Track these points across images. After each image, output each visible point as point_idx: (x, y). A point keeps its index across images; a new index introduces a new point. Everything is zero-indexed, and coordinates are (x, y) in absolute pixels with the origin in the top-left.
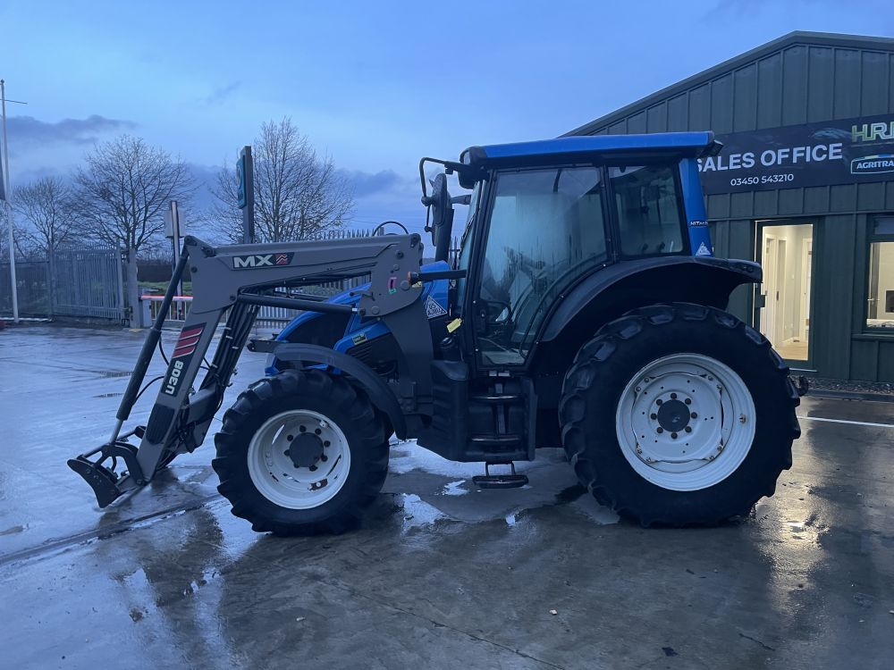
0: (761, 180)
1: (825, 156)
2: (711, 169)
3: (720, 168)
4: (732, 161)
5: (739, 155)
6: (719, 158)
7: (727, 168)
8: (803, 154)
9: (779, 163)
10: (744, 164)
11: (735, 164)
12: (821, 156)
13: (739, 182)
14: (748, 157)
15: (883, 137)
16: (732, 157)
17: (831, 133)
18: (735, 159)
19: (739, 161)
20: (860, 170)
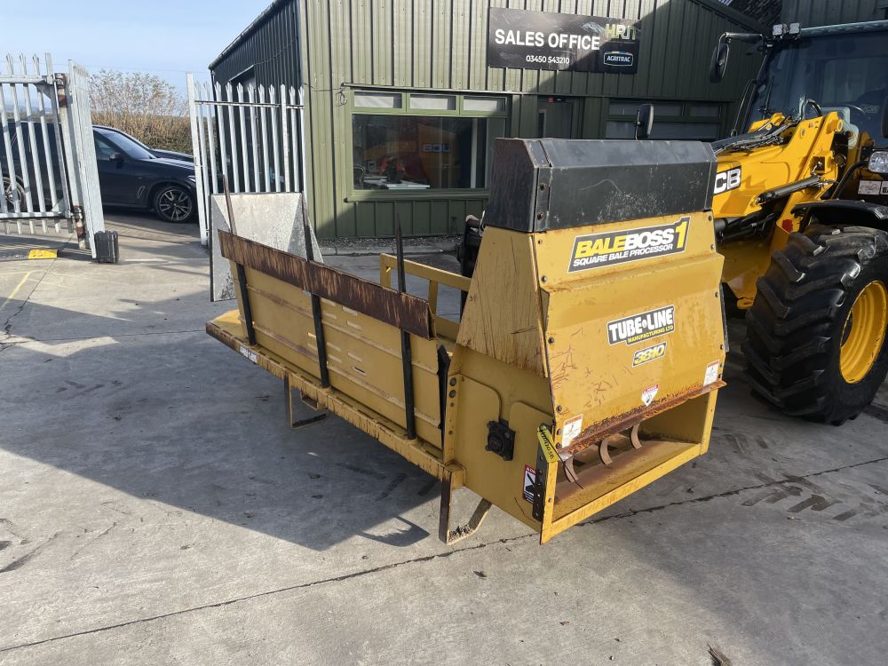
0: (547, 60)
1: (589, 46)
2: (510, 43)
3: (519, 43)
4: (528, 38)
5: (532, 33)
6: (518, 33)
7: (523, 44)
8: (575, 42)
9: (561, 46)
10: (536, 43)
11: (530, 41)
12: (586, 45)
13: (531, 59)
14: (540, 36)
15: (623, 37)
16: (528, 33)
17: (594, 27)
18: (530, 36)
19: (532, 39)
20: (610, 62)
